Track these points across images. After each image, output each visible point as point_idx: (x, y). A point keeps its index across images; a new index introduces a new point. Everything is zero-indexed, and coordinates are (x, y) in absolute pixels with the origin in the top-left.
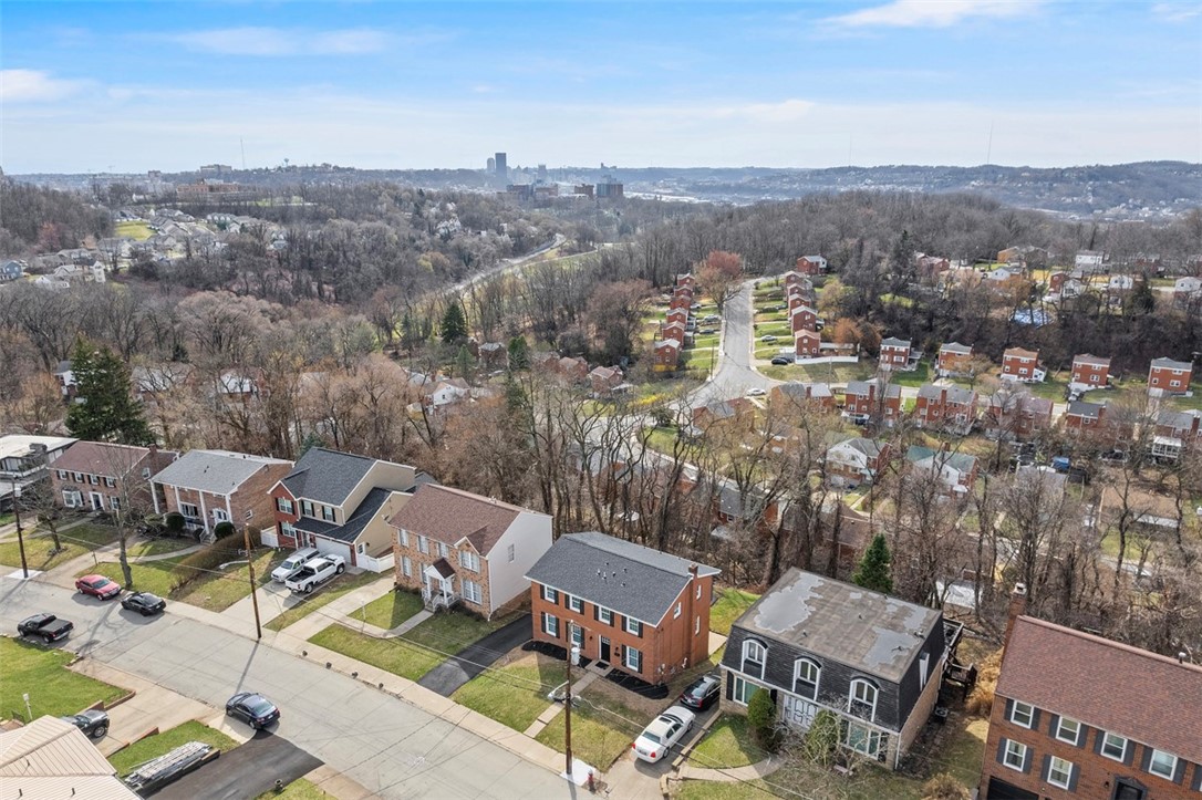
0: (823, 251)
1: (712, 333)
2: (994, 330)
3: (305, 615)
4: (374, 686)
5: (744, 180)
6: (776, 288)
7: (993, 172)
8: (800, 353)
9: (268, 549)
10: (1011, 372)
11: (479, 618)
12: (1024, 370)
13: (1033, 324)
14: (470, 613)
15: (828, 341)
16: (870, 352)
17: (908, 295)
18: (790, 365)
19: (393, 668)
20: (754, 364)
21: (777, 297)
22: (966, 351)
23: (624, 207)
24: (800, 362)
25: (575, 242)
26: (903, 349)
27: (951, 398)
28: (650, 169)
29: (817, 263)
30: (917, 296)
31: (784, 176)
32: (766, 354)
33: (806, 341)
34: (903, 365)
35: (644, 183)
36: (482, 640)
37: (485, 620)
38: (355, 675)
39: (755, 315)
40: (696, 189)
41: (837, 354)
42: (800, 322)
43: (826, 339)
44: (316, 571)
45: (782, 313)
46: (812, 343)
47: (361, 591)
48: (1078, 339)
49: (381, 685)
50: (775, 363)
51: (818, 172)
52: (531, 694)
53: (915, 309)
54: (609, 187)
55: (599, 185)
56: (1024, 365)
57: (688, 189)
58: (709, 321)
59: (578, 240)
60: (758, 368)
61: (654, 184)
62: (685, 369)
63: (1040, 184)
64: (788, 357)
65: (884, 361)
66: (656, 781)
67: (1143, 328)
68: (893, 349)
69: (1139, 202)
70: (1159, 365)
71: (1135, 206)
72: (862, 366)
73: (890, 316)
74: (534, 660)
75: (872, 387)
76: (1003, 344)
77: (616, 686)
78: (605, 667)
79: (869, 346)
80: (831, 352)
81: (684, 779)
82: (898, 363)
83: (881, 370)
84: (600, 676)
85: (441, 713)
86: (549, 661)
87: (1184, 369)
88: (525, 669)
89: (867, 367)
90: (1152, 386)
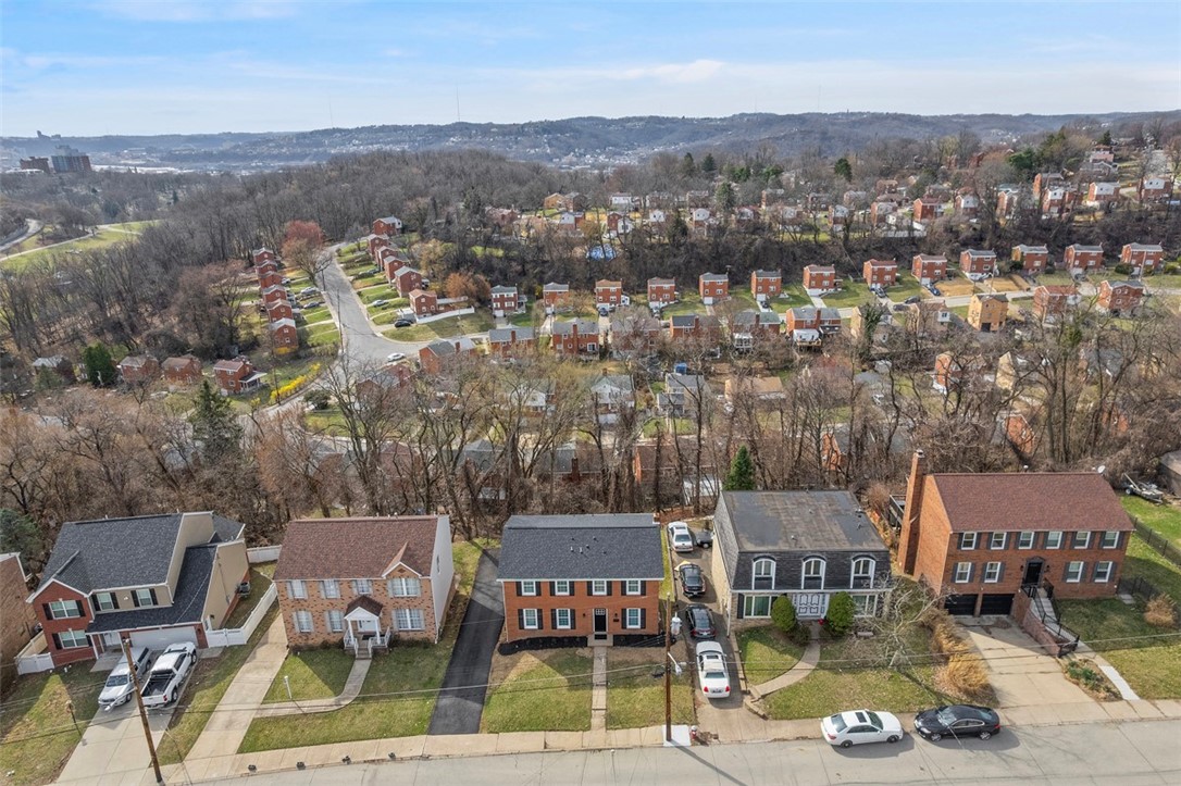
0: (393, 212)
1: (318, 306)
2: (577, 267)
3: (200, 726)
4: (383, 760)
5: (226, 146)
6: (359, 254)
7: (467, 128)
8: (420, 312)
9: (45, 675)
10: (604, 301)
11: (425, 644)
12: (613, 298)
14: (413, 644)
15: (444, 297)
16: (482, 301)
17: (497, 245)
18: (413, 325)
19: (385, 732)
20: (379, 330)
21: (366, 261)
22: (564, 288)
23: (98, 183)
24: (421, 321)
25: (58, 227)
26: (512, 295)
27: (580, 332)
28: (106, 137)
29: (394, 224)
30: (507, 248)
31: (269, 141)
32: (385, 319)
33: (423, 300)
34: (514, 308)
35: (104, 154)
36: (451, 663)
37: (433, 645)
38: (347, 760)
39: (352, 282)
40: (172, 158)
41: (454, 309)
42: (408, 284)
43: (442, 295)
44: (175, 670)
45: (378, 277)
46: (430, 301)
47: (248, 671)
48: (643, 267)
49: (392, 756)
50: (397, 326)
51: (303, 136)
52: (564, 691)
53: (507, 258)
54: (70, 160)
55: (55, 159)
56: (613, 294)
57: (162, 159)
58: (308, 295)
59: (62, 224)
60: (384, 334)
61: (118, 155)
62: (309, 347)
63: (507, 138)
64: (409, 318)
65: (497, 309)
66: (743, 710)
67: (687, 251)
68: (502, 296)
69: (582, 151)
70: (705, 279)
71: (581, 155)
72: (479, 317)
73: (487, 267)
74: (533, 659)
75: (513, 333)
76: (591, 278)
77: (629, 649)
78: (604, 637)
79: (482, 296)
80: (448, 307)
81: (763, 697)
82: (510, 308)
83: (495, 317)
84: (608, 647)
85: (490, 750)
86: (548, 653)
87: (723, 280)
88: (533, 671)
89: (485, 317)
90: (705, 296)
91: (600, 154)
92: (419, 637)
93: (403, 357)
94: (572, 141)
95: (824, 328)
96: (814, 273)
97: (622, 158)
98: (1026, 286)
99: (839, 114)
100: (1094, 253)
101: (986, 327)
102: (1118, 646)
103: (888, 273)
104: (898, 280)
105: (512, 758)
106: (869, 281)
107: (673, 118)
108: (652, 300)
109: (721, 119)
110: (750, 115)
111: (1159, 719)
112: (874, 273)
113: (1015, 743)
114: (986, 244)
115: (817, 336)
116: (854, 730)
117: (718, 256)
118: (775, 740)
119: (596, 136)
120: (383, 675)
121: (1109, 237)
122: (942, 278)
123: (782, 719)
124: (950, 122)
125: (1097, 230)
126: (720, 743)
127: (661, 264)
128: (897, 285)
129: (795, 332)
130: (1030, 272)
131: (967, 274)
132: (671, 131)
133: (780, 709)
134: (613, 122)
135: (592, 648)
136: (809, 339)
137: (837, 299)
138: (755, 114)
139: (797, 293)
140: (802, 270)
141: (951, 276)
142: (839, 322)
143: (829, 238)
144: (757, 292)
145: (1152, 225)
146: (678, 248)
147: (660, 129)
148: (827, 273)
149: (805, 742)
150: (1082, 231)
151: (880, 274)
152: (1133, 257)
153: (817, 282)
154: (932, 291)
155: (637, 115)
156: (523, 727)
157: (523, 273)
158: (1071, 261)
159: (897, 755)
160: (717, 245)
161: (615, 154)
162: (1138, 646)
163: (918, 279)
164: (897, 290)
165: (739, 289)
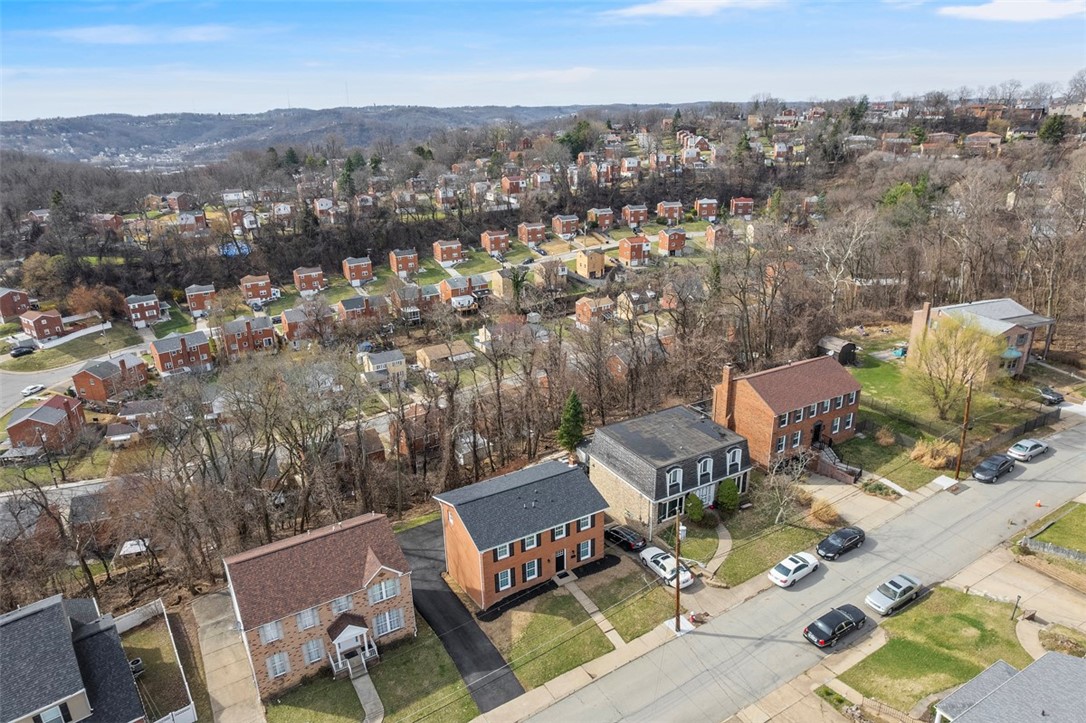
2: (211, 266)
8: (42, 336)
10: (254, 296)
12: (263, 292)
13: (241, 255)
15: (69, 315)
16: (117, 314)
17: (113, 252)
18: (36, 351)
22: (209, 289)
24: (46, 345)
26: (152, 303)
27: (254, 328)
30: (126, 254)
33: (43, 322)
34: (157, 317)
37: (416, 638)
41: (84, 327)
42: (10, 306)
43: (66, 313)
46: (53, 322)
48: (283, 259)
50: (14, 355)
52: (570, 627)
53: (129, 265)
56: (263, 288)
63: (13, 137)
64: (28, 344)
65: (137, 320)
66: (708, 588)
67: (324, 240)
68: (141, 306)
69: (113, 150)
70: (348, 264)
71: (113, 154)
72: (119, 331)
73: (110, 277)
74: (522, 613)
75: (183, 340)
76: (230, 276)
77: (592, 576)
78: (566, 575)
79: (117, 309)
80: (76, 326)
81: (715, 574)
82: (151, 317)
83: (137, 328)
84: (575, 581)
85: (548, 700)
86: (533, 603)
87: (366, 262)
88: (532, 623)
89: (127, 330)
90: (352, 279)
91: (136, 153)
92: (400, 635)
93: (42, 389)
94: (98, 139)
95: (476, 293)
96: (444, 247)
97: (161, 156)
98: (604, 240)
99: (367, 108)
100: (642, 211)
101: (592, 275)
102: (879, 465)
103: (503, 241)
104: (510, 246)
105: (573, 697)
106: (488, 250)
107: (208, 115)
108: (302, 290)
109: (257, 115)
110: (285, 110)
111: (926, 500)
112: (492, 242)
113: (876, 544)
114: (567, 210)
115: (472, 300)
116: (796, 570)
117: (352, 241)
118: (746, 600)
119: (127, 135)
120: (393, 682)
121: (647, 199)
122: (543, 241)
123: (738, 584)
124: (463, 113)
125: (638, 193)
126: (713, 618)
127: (300, 255)
128: (511, 250)
129: (453, 300)
130: (604, 229)
131: (561, 236)
132: (209, 128)
133: (732, 578)
134: (140, 120)
135: (563, 586)
136: (466, 304)
137: (468, 267)
138: (290, 110)
139: (433, 267)
140: (431, 246)
141: (549, 238)
142: (486, 286)
143: (444, 216)
144: (398, 270)
145: (669, 188)
146: (313, 237)
147: (197, 126)
148: (454, 246)
149: (765, 593)
150: (628, 195)
151: (496, 243)
152: (666, 212)
153: (448, 254)
154: (539, 252)
155: (168, 112)
156: (560, 670)
157: (154, 279)
158: (628, 217)
159: (823, 578)
160: (349, 231)
161: (153, 152)
162: (887, 462)
163: (524, 243)
164: (513, 255)
165: (380, 270)
